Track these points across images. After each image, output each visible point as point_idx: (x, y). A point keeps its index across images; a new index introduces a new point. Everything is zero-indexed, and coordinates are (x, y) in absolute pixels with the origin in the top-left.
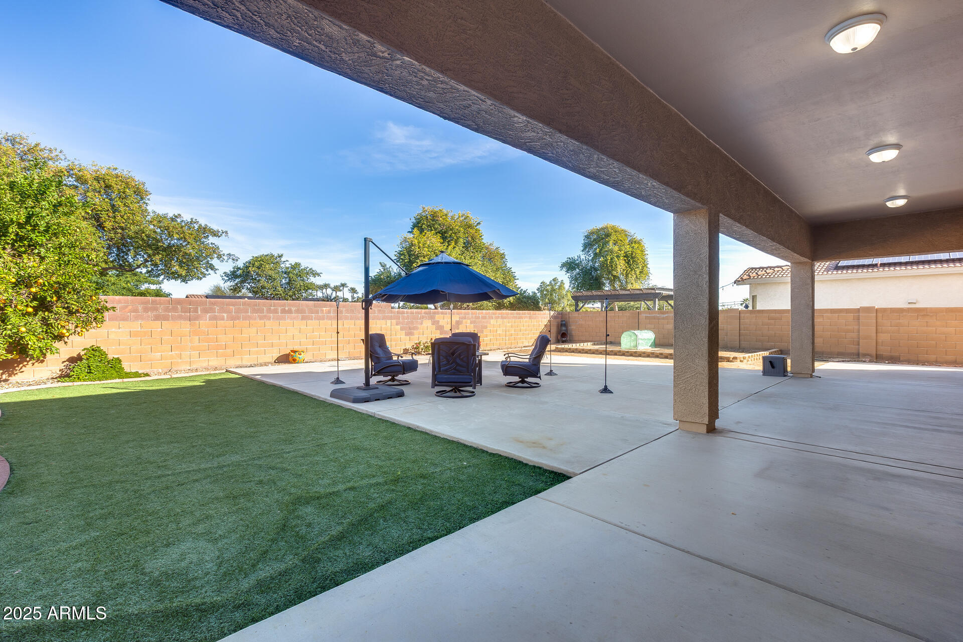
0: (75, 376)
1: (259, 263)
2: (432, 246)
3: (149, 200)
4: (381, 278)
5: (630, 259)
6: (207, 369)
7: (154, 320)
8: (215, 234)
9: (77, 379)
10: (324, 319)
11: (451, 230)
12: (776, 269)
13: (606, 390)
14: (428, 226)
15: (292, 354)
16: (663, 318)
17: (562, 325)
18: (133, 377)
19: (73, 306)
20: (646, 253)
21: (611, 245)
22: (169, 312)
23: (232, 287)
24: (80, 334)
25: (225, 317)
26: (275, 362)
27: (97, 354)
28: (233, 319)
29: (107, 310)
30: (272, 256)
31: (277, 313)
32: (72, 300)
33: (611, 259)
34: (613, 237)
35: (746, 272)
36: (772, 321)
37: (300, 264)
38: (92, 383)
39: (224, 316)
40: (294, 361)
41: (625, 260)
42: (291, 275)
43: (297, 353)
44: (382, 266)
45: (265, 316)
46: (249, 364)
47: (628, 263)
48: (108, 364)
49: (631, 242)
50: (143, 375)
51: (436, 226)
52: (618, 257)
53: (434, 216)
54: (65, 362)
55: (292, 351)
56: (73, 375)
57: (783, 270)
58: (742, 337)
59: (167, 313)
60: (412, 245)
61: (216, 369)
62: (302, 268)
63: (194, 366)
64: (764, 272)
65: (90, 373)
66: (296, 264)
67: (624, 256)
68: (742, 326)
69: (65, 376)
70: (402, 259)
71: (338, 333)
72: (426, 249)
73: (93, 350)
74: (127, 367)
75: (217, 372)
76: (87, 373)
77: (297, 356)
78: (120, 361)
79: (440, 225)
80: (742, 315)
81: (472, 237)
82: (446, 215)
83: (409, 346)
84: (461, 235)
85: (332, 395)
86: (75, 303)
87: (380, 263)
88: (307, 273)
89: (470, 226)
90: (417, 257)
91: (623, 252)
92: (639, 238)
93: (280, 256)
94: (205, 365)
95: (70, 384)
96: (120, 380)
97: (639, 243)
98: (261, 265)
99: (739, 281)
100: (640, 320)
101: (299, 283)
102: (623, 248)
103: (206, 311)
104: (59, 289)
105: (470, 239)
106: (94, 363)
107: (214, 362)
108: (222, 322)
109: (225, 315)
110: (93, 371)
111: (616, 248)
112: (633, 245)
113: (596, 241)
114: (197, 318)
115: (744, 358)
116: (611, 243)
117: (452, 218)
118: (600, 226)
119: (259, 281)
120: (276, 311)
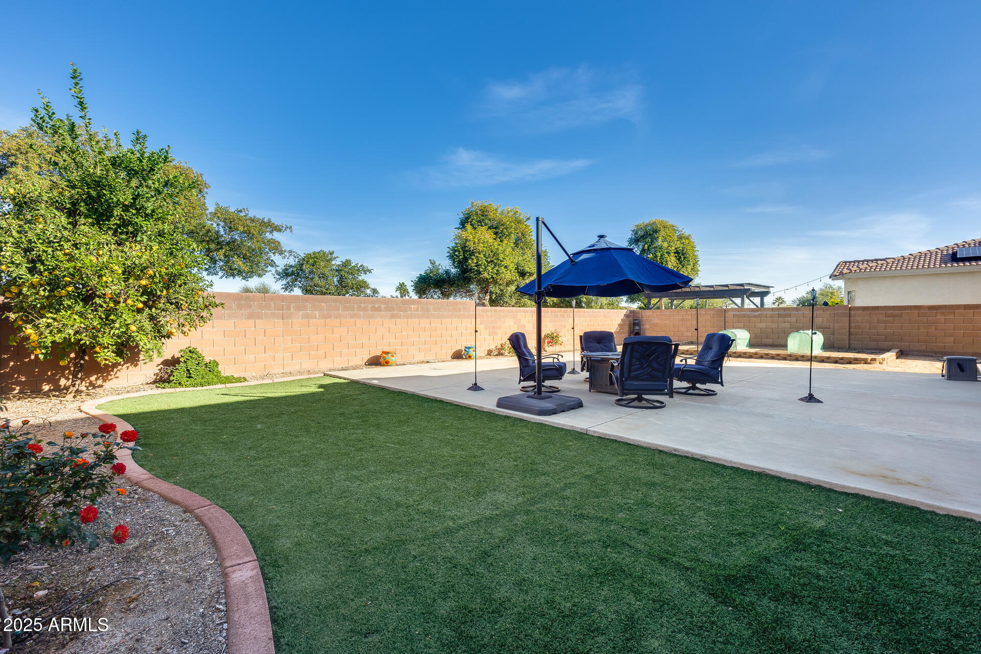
0: (175, 381)
1: (313, 260)
2: (487, 242)
3: (206, 193)
4: (430, 277)
5: (681, 255)
6: (300, 373)
7: (248, 318)
8: (278, 229)
9: (178, 385)
10: (411, 318)
11: (502, 225)
12: (879, 262)
13: (811, 398)
14: (479, 221)
15: (384, 355)
16: (755, 317)
17: (634, 324)
18: (235, 382)
19: (181, 302)
20: (696, 249)
21: (660, 242)
22: (262, 310)
23: (284, 286)
24: (186, 334)
25: (317, 315)
26: (365, 364)
27: (194, 356)
28: (325, 317)
29: (216, 307)
30: (324, 253)
31: (367, 310)
32: (180, 294)
33: (662, 256)
34: (662, 233)
35: (840, 266)
36: (890, 319)
37: (350, 261)
38: (195, 388)
39: (315, 314)
40: (387, 363)
41: (676, 256)
42: (342, 273)
43: (390, 355)
44: (431, 263)
45: (356, 314)
46: (340, 367)
47: (679, 260)
48: (206, 367)
49: (680, 238)
50: (243, 380)
51: (487, 221)
52: (668, 253)
53: (484, 212)
54: (159, 365)
55: (383, 352)
56: (173, 380)
57: (888, 263)
58: (852, 337)
59: (260, 311)
60: (467, 240)
61: (309, 372)
62: (352, 265)
63: (287, 370)
64: (865, 265)
65: (190, 377)
66: (347, 261)
67: (675, 253)
68: (852, 325)
69: (162, 381)
70: (456, 255)
71: (476, 331)
72: (482, 245)
73: (190, 351)
74: (225, 370)
75: (311, 376)
76: (187, 377)
77: (388, 358)
78: (217, 364)
79: (490, 220)
80: (853, 312)
81: (522, 233)
82: (496, 209)
83: (492, 347)
84: (512, 230)
85: (499, 405)
86: (183, 298)
87: (430, 260)
88: (358, 270)
89: (519, 222)
90: (472, 253)
91: (673, 248)
92: (687, 234)
93: (331, 253)
94: (297, 368)
95: (172, 390)
96: (223, 386)
97: (688, 238)
98: (315, 262)
99: (836, 276)
100: (726, 319)
101: (349, 280)
102: (672, 244)
103: (298, 309)
104: (171, 281)
105: (520, 234)
106: (191, 365)
107: (307, 365)
108: (314, 320)
109: (317, 313)
110: (193, 376)
111: (665, 245)
112: (683, 241)
113: (643, 237)
114: (289, 316)
115: (883, 359)
116: (660, 240)
117: (502, 213)
118: (647, 221)
119: (312, 279)
120: (365, 309)
